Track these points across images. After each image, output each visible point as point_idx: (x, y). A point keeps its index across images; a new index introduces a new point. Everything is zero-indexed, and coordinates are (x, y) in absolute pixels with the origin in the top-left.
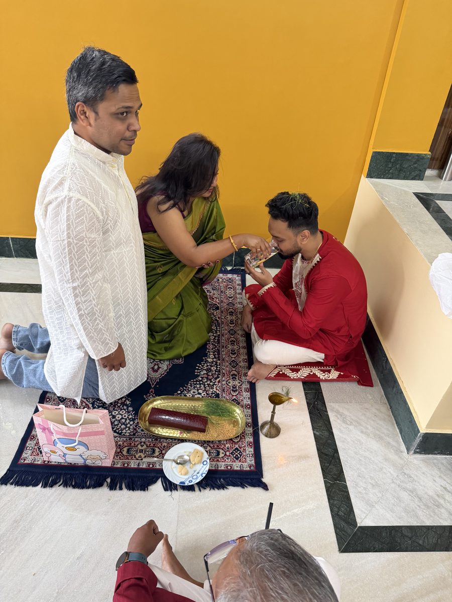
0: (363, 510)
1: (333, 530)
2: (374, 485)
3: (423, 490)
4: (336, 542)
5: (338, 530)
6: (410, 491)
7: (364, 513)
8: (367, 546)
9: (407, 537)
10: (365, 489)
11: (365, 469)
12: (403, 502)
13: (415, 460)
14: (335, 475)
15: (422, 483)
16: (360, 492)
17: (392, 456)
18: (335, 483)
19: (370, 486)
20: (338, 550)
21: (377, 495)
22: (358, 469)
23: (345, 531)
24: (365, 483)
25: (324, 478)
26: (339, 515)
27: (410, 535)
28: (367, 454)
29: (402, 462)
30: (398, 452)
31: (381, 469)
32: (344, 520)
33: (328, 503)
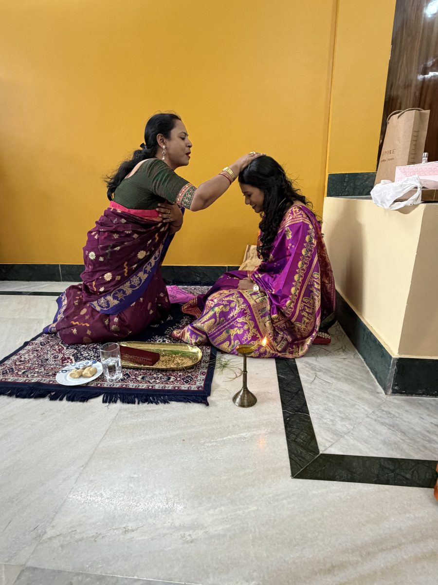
0: (328, 439)
1: (287, 455)
2: (343, 418)
3: (408, 426)
4: (289, 466)
5: (293, 456)
6: (390, 425)
7: (330, 441)
8: (331, 474)
9: (389, 469)
10: (332, 421)
11: (334, 404)
12: (381, 435)
13: (395, 400)
14: (297, 407)
15: (406, 420)
16: (326, 423)
17: (366, 395)
18: (295, 414)
19: (337, 419)
20: (291, 474)
21: (347, 427)
22: (325, 404)
23: (302, 457)
24: (333, 416)
25: (283, 409)
26: (296, 442)
27: (392, 467)
28: (336, 393)
29: (379, 401)
30: (374, 392)
31: (354, 405)
32: (302, 447)
33: (284, 431)
